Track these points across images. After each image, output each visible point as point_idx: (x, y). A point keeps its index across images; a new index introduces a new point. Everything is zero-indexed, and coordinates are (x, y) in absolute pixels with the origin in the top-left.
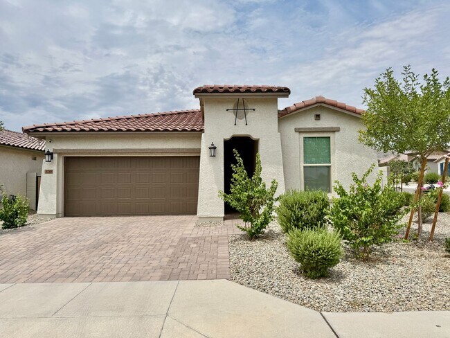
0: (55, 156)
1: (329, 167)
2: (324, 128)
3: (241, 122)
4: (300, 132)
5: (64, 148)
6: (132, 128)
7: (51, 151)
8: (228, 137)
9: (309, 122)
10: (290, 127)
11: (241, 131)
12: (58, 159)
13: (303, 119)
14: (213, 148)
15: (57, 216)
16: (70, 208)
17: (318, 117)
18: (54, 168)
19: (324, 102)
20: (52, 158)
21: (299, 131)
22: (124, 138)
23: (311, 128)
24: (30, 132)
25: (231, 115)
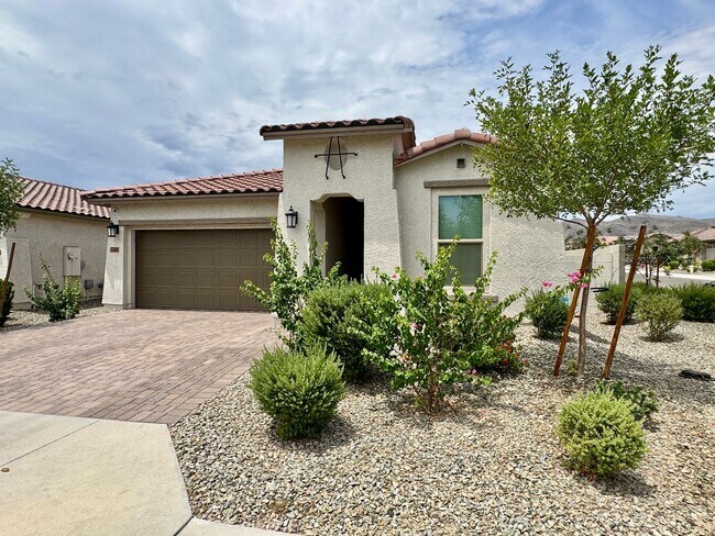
0: (122, 229)
1: (480, 244)
2: (470, 181)
3: (335, 174)
4: (433, 188)
5: (132, 219)
6: (216, 190)
7: (116, 223)
8: (316, 197)
9: (447, 172)
10: (416, 181)
11: (338, 187)
12: (126, 233)
13: (437, 166)
14: (293, 215)
15: (125, 307)
16: (142, 298)
17: (461, 163)
18: (121, 246)
19: (468, 138)
20: (118, 233)
21: (431, 186)
22: (197, 203)
23: (449, 182)
24: (90, 198)
25: (322, 164)
